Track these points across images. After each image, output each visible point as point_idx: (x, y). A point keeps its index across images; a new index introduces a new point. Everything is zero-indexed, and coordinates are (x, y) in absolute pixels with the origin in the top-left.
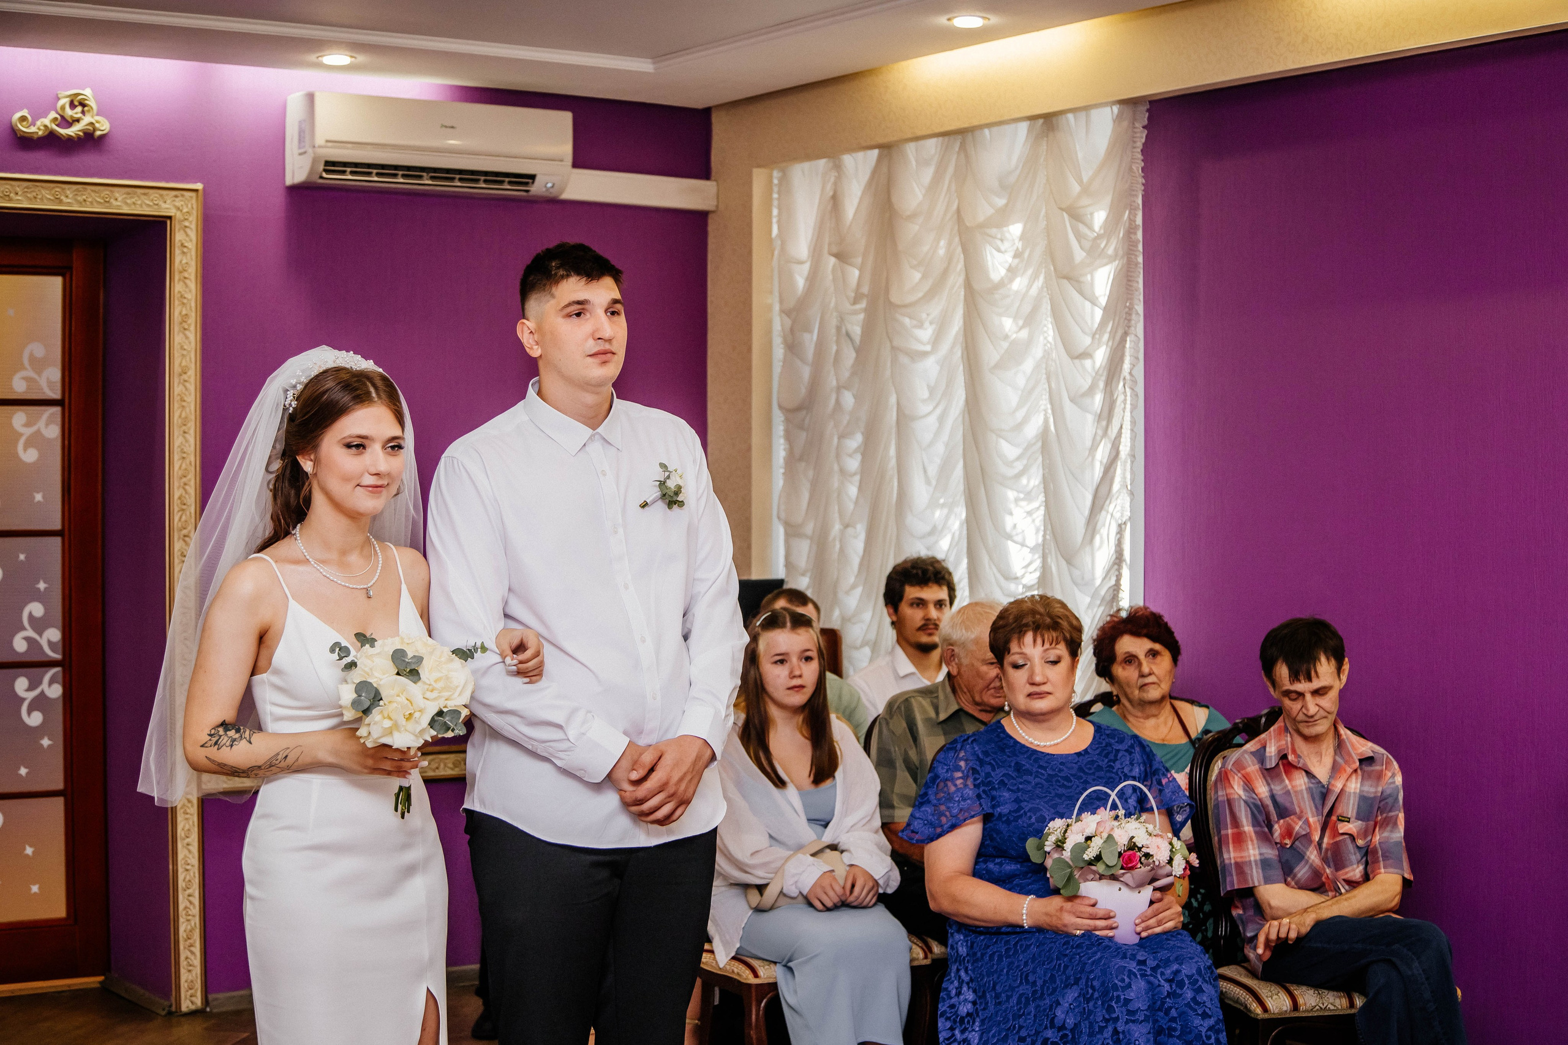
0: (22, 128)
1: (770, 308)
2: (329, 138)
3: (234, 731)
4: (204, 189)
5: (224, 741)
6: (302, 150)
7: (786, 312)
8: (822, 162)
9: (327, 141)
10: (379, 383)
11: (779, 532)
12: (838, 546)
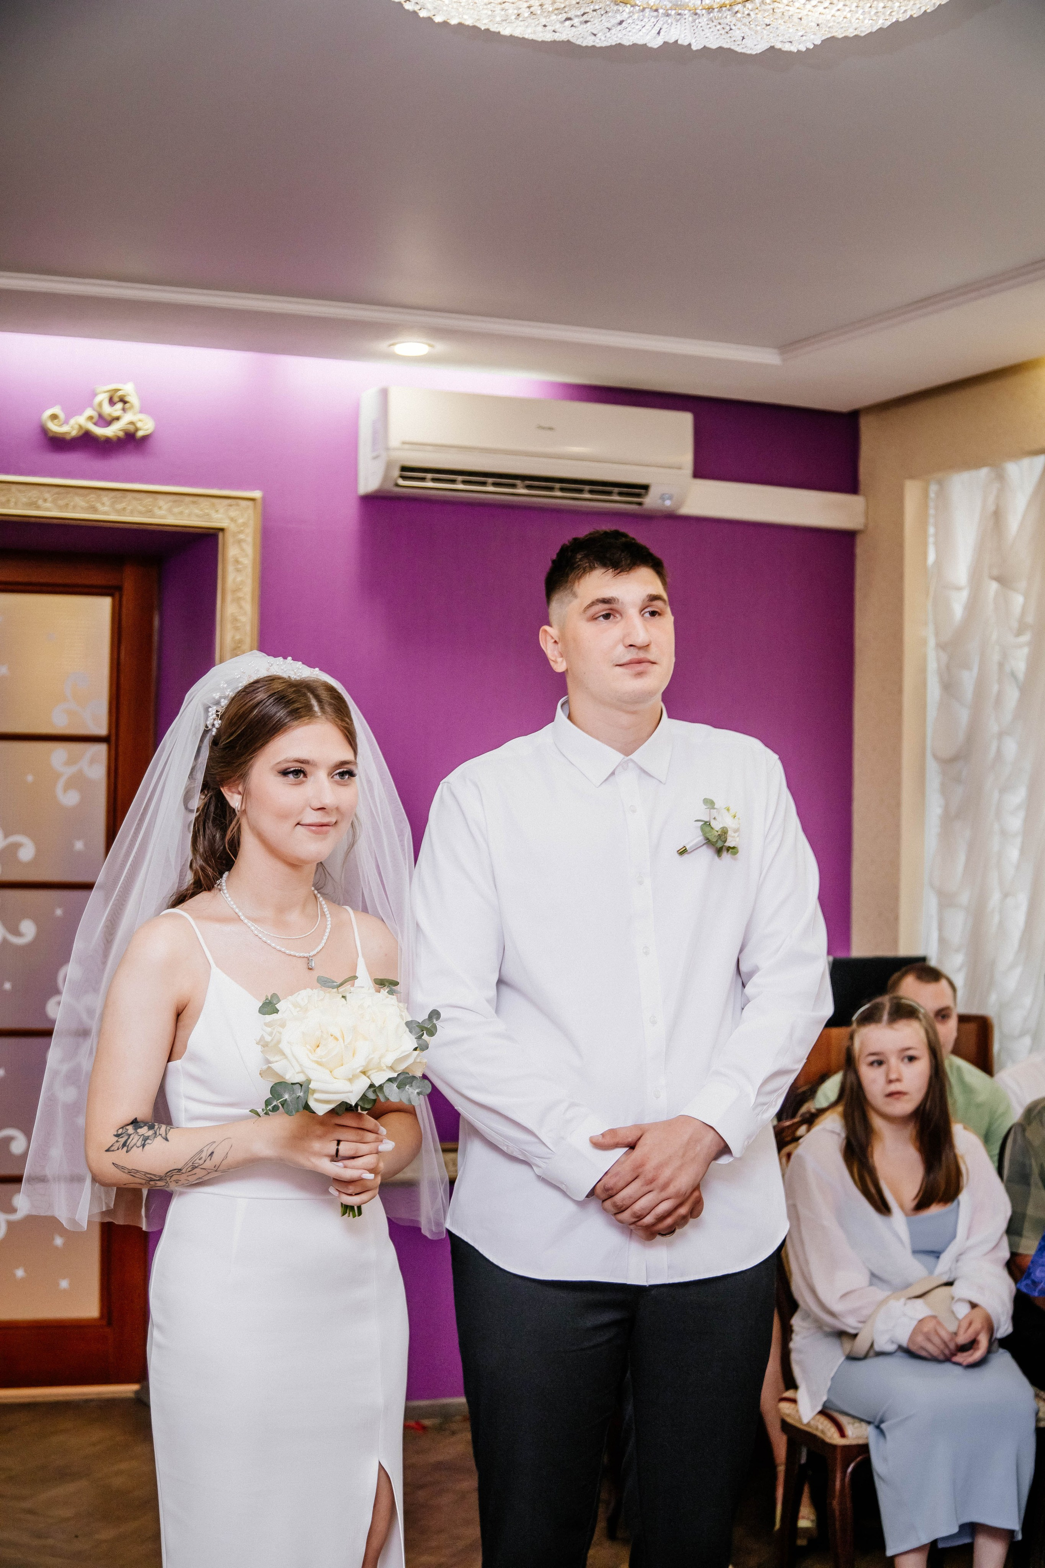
0: (54, 428)
1: (924, 642)
2: (407, 439)
3: (146, 1128)
4: (264, 498)
5: (134, 1141)
6: (375, 454)
7: (941, 646)
8: (984, 472)
9: (404, 443)
10: (324, 694)
11: (931, 903)
12: (996, 919)
